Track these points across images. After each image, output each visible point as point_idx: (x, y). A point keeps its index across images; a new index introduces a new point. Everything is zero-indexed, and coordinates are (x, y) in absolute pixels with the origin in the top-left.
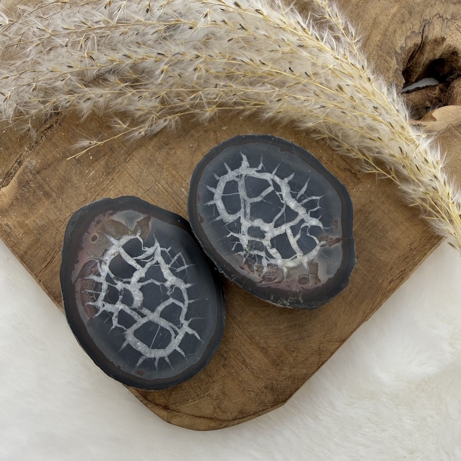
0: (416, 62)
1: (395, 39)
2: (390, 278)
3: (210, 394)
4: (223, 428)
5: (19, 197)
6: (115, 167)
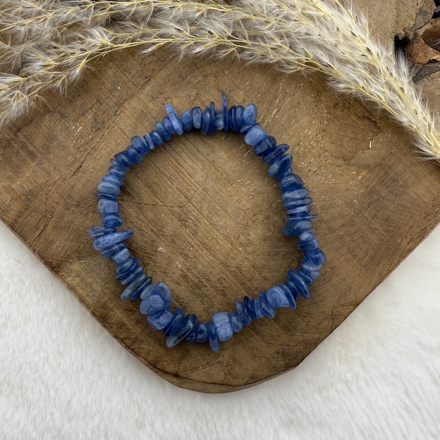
2: (409, 238)
3: (220, 362)
4: (234, 391)
6: (104, 122)
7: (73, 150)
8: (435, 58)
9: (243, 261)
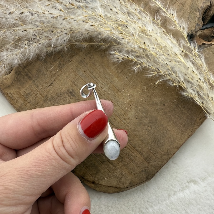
0: (207, 14)
1: (198, 3)
2: (200, 117)
3: (115, 175)
4: (122, 192)
5: (16, 80)
6: (64, 64)
7: (49, 76)
8: (205, 43)
9: (125, 127)
